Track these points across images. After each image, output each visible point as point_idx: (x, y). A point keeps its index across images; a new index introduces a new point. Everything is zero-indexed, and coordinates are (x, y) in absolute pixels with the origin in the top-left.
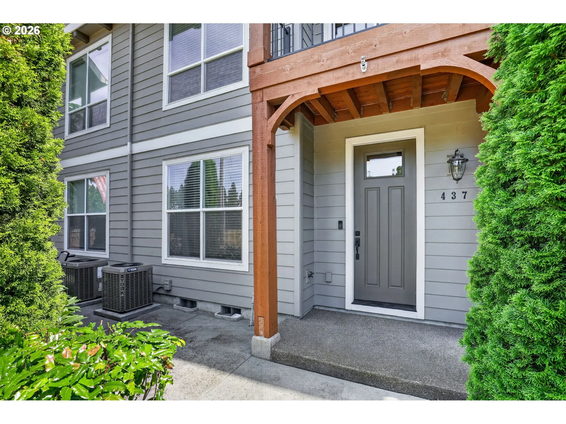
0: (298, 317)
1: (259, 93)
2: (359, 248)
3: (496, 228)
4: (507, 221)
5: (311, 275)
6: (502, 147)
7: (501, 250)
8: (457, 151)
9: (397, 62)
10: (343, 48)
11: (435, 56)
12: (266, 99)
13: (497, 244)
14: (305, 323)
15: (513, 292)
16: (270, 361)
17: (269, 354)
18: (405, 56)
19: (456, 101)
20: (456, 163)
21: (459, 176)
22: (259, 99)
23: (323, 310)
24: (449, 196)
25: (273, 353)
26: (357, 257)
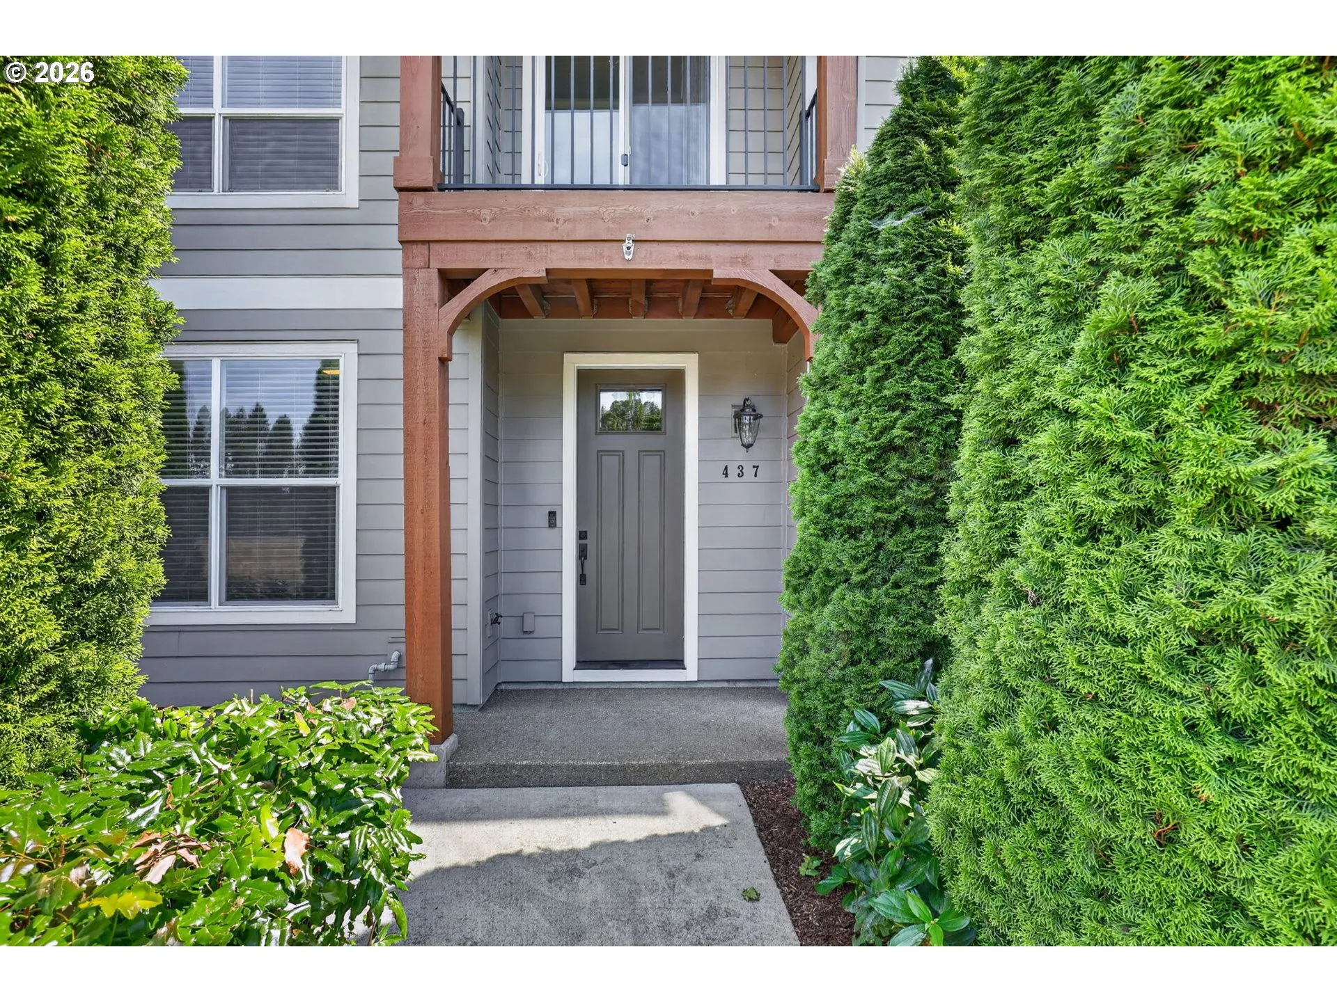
0: (474, 706)
1: (420, 250)
2: (586, 563)
3: (817, 517)
4: (828, 509)
5: (495, 621)
6: (823, 424)
7: (822, 542)
8: (747, 400)
9: (680, 257)
10: (594, 209)
11: (733, 261)
12: (435, 265)
13: (818, 536)
14: (490, 714)
15: (833, 589)
16: (447, 787)
17: (443, 775)
18: (692, 250)
19: (746, 317)
20: (746, 420)
21: (750, 440)
22: (419, 261)
23: (518, 691)
24: (733, 472)
25: (450, 771)
26: (582, 579)
